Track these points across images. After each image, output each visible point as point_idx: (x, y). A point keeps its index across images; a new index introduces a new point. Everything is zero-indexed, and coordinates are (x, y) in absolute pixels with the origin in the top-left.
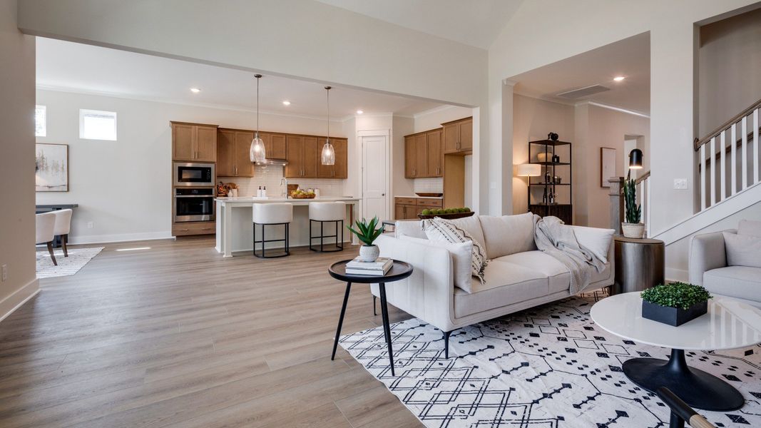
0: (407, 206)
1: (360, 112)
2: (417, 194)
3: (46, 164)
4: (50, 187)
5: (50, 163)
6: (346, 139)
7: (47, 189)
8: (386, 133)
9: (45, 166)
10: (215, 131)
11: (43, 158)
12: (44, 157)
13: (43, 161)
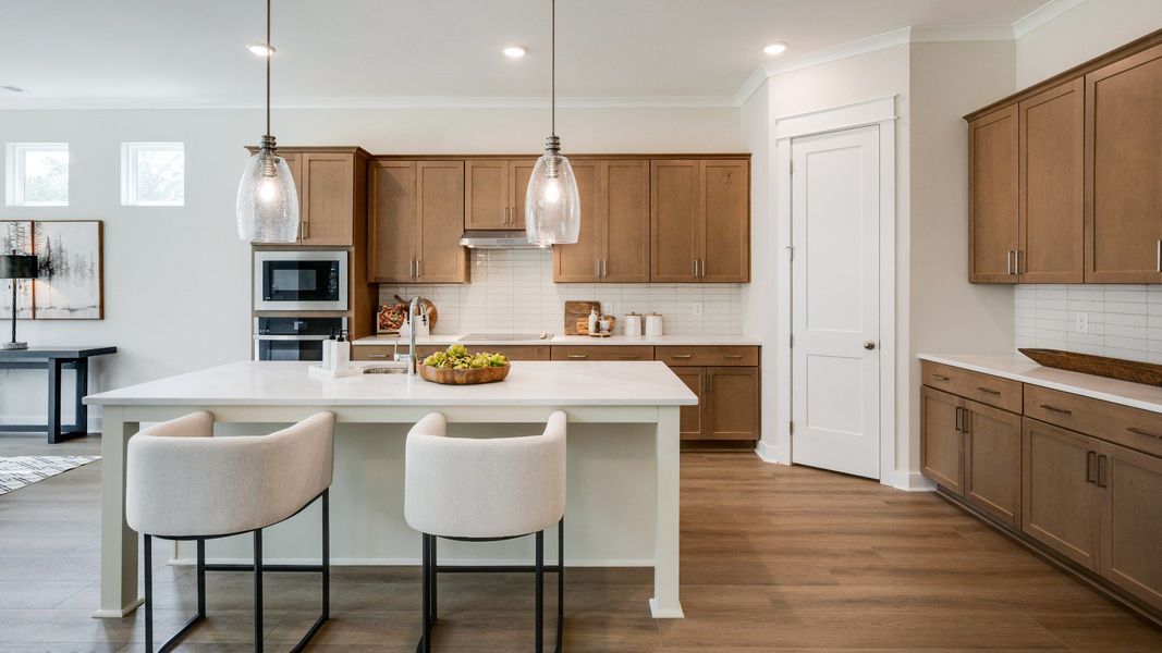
0: (972, 406)
1: (774, 50)
2: (1030, 353)
3: (66, 264)
4: (72, 310)
5: (71, 262)
6: (747, 157)
7: (67, 315)
8: (885, 112)
9: (64, 267)
10: (349, 162)
11: (61, 251)
12: (64, 248)
13: (61, 258)
